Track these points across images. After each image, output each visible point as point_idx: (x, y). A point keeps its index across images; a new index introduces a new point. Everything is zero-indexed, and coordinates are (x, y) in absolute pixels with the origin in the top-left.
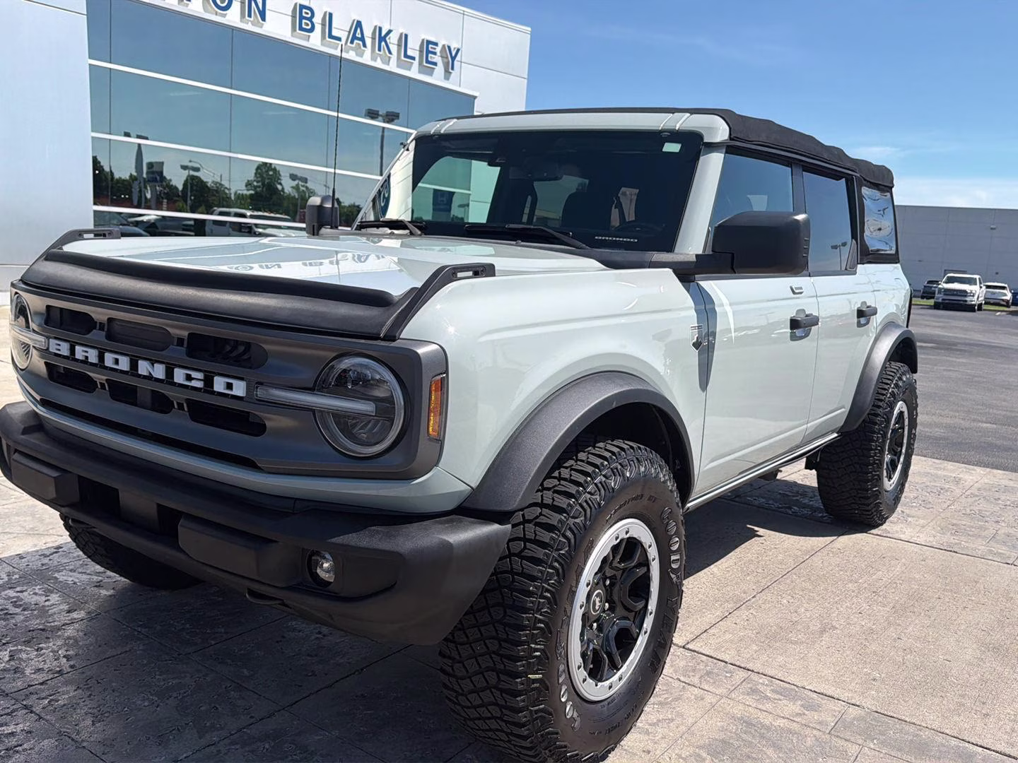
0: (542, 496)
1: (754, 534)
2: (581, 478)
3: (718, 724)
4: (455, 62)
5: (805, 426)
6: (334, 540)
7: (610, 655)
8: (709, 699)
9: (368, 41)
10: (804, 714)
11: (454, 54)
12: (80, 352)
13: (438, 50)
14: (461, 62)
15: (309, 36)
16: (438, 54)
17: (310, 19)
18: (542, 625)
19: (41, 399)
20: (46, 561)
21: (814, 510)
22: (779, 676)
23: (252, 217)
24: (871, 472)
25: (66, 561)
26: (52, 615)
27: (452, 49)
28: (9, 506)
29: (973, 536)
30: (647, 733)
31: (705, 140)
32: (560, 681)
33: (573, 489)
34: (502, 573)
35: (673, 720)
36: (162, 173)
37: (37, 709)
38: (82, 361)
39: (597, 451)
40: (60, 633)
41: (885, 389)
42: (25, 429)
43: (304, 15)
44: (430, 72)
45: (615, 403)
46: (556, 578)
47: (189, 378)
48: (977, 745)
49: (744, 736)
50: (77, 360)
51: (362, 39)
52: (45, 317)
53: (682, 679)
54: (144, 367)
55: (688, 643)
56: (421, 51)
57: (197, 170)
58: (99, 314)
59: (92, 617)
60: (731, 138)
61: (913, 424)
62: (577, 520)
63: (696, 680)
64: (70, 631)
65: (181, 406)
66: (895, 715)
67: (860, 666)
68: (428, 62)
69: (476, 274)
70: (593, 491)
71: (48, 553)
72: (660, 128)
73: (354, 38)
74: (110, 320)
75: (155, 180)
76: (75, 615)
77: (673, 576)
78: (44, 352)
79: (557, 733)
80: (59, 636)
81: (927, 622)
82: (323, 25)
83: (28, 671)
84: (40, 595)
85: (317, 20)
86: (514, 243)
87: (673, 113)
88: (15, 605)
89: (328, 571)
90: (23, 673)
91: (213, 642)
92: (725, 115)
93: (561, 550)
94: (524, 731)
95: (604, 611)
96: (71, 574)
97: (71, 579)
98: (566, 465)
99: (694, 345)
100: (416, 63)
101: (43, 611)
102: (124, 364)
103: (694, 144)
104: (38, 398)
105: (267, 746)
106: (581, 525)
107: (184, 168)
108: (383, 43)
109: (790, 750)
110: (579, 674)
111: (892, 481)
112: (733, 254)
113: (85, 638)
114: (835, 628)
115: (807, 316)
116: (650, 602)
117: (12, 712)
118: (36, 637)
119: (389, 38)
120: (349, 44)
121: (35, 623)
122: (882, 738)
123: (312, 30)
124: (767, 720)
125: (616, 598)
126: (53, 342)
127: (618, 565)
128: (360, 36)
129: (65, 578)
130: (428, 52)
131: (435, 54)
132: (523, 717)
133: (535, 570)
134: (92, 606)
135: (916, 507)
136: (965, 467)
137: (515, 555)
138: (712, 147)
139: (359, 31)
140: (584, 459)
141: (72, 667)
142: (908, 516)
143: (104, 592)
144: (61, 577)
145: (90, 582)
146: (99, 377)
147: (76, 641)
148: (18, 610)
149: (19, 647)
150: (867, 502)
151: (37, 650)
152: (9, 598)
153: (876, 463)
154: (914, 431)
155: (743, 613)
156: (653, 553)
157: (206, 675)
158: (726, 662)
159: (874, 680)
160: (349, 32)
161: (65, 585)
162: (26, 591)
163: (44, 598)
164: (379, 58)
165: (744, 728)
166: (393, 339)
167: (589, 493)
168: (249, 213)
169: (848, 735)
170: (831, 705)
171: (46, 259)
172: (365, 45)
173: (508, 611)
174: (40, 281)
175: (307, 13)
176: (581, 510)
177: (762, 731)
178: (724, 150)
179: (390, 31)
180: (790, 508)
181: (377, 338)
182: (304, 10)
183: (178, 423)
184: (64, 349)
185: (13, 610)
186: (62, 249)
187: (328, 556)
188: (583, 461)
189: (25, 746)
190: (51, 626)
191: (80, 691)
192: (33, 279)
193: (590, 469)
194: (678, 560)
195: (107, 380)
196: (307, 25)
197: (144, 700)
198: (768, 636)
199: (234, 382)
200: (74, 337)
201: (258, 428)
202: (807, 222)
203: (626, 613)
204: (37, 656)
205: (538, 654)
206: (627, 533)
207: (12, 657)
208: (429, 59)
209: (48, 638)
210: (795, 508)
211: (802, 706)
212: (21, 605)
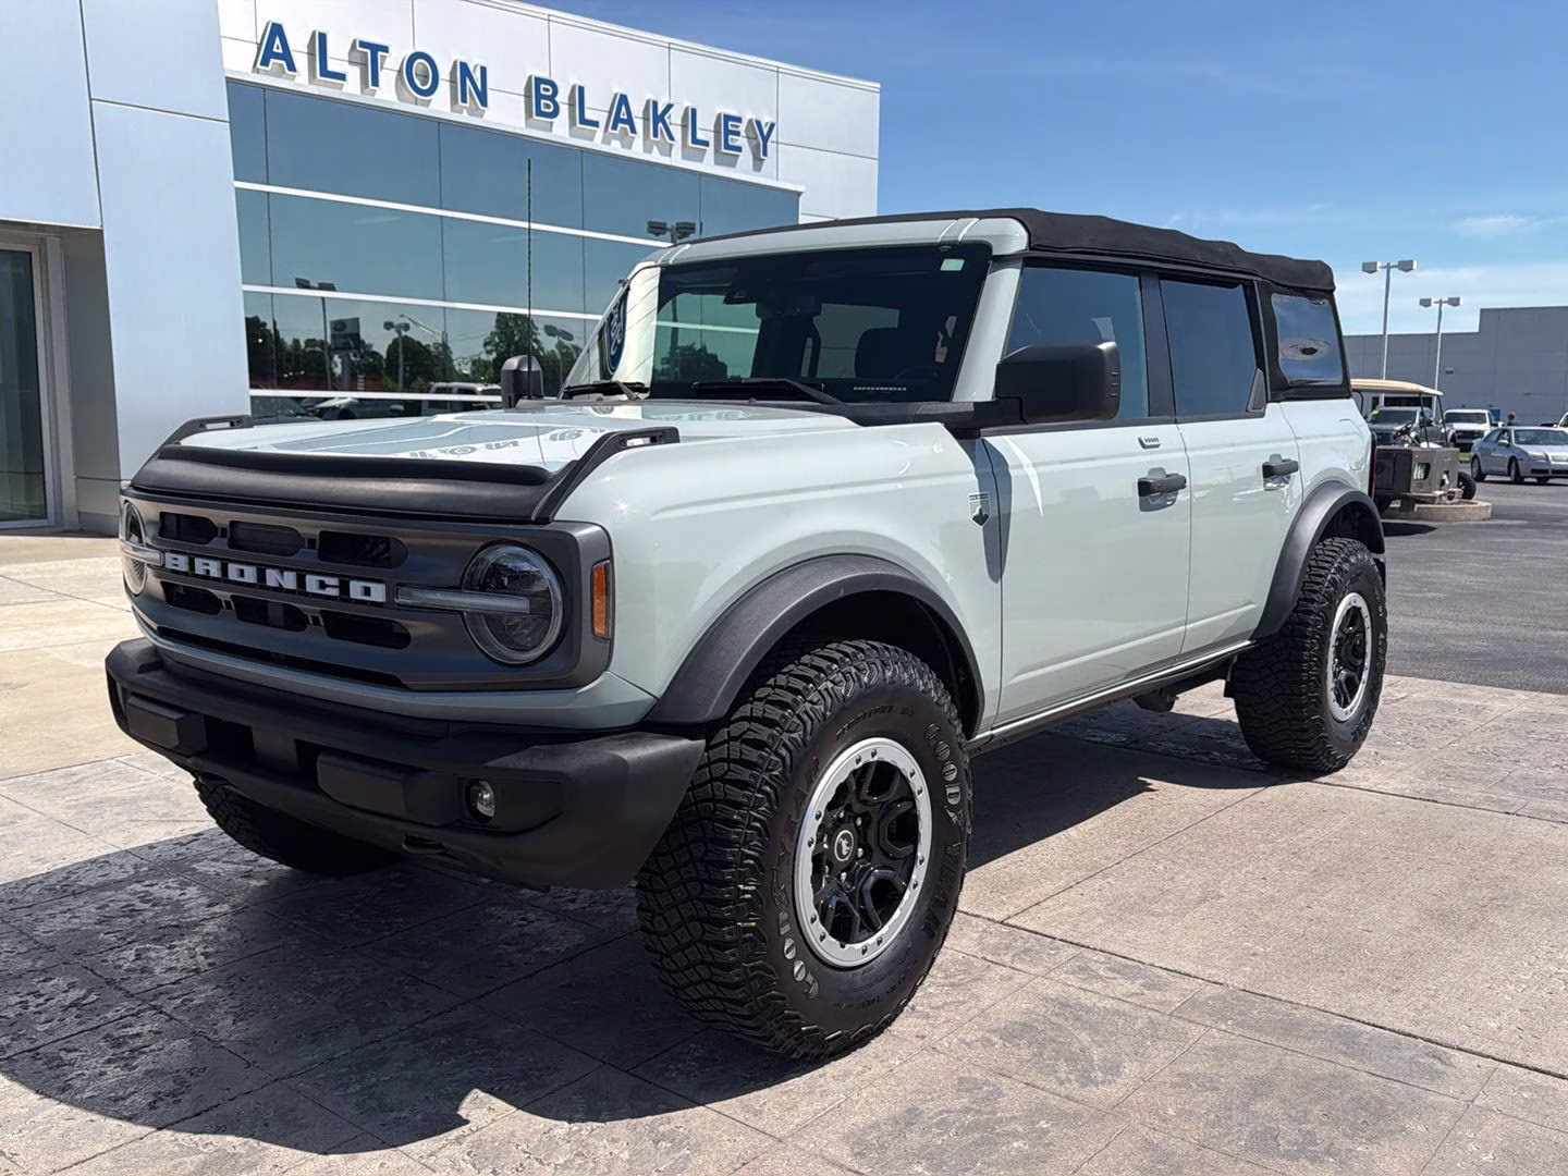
0: (752, 709)
1: (1145, 788)
2: (800, 685)
3: (1023, 1006)
4: (769, 144)
5: (1182, 628)
6: (489, 764)
7: (864, 913)
8: (1019, 978)
9: (639, 124)
10: (1143, 994)
11: (765, 131)
12: (200, 566)
13: (742, 127)
14: (777, 143)
15: (552, 123)
16: (743, 134)
17: (552, 98)
18: (752, 862)
19: (159, 628)
20: (183, 850)
21: (1241, 754)
22: (1123, 952)
23: (484, 393)
24: (1306, 694)
25: (207, 849)
26: (188, 910)
27: (763, 124)
28: (137, 790)
29: (1469, 780)
30: (927, 1017)
31: (994, 253)
32: (782, 933)
33: (788, 698)
34: (702, 801)
35: (964, 1002)
36: (358, 335)
37: (168, 1009)
38: (203, 577)
39: (825, 653)
40: (197, 929)
41: (1321, 576)
42: (141, 666)
43: (542, 92)
44: (732, 162)
45: (842, 590)
46: (767, 804)
47: (323, 585)
48: (1369, 1024)
49: (1054, 1019)
50: (197, 576)
51: (630, 121)
52: (159, 526)
53: (989, 957)
54: (272, 577)
55: (1009, 917)
56: (717, 132)
57: (407, 327)
58: (220, 517)
59: (237, 911)
60: (1030, 246)
61: (1380, 625)
62: (795, 735)
63: (1007, 959)
64: (210, 927)
65: (315, 620)
66: (1268, 994)
67: (1240, 939)
68: (727, 146)
69: (654, 441)
70: (815, 700)
71: (185, 841)
72: (939, 241)
73: (618, 120)
74: (233, 524)
75: (347, 347)
76: (217, 909)
77: (951, 815)
78: (160, 570)
79: (783, 999)
80: (196, 933)
81: (1357, 887)
82: (571, 105)
83: (157, 970)
84: (175, 888)
85: (562, 97)
86: (746, 402)
87: (957, 219)
88: (143, 900)
89: (488, 805)
90: (151, 972)
91: (388, 933)
92: (1023, 216)
93: (773, 770)
94: (738, 994)
95: (857, 859)
96: (213, 863)
97: (213, 869)
98: (785, 670)
99: (975, 518)
100: (710, 149)
101: (177, 906)
102: (250, 575)
103: (981, 258)
104: (155, 626)
105: (443, 1042)
106: (800, 741)
107: (388, 326)
108: (660, 125)
109: (1111, 1033)
110: (815, 930)
111: (1349, 708)
112: (1020, 399)
113: (229, 933)
114: (1220, 896)
115: (1168, 476)
116: (920, 847)
117: (138, 1013)
118: (166, 935)
119: (669, 117)
120: (610, 130)
121: (166, 919)
122: (1240, 1018)
123: (555, 114)
124: (1088, 1000)
125: (872, 840)
126: (169, 556)
127: (869, 798)
128: (625, 117)
129: (206, 869)
130: (728, 132)
131: (738, 134)
132: (734, 976)
133: (738, 795)
134: (238, 899)
135: (1399, 746)
136: (1500, 693)
137: (717, 779)
138: (1004, 261)
139: (624, 109)
140: (807, 662)
141: (210, 964)
142: (1384, 758)
143: (253, 883)
144: (200, 867)
145: (237, 872)
146: (223, 595)
147: (217, 937)
148: (147, 906)
149: (148, 946)
150: (1305, 736)
151: (169, 948)
152: (135, 893)
153: (1312, 681)
154: (1382, 636)
155: (1098, 882)
156: (918, 782)
157: (375, 970)
158: (1055, 938)
159: (1254, 955)
160: (610, 112)
161: (205, 876)
162: (157, 884)
163: (178, 892)
164: (655, 147)
165: (1056, 1010)
166: (546, 521)
167: (811, 702)
168: (480, 388)
169: (1195, 1016)
170: (1185, 984)
171: (160, 458)
172: (633, 130)
173: (709, 845)
174: (151, 483)
175: (547, 90)
176: (798, 722)
177: (1080, 1013)
178: (1020, 264)
179: (669, 107)
180: (1208, 754)
181: (525, 521)
182: (542, 86)
183: (315, 643)
184: (182, 563)
185: (140, 906)
186: (178, 443)
187: (488, 787)
188: (806, 665)
189: (153, 1047)
190: (187, 923)
191: (219, 989)
192: (143, 483)
193: (812, 673)
194: (957, 793)
195: (232, 596)
196: (548, 106)
197: (296, 997)
198: (1123, 907)
199: (371, 585)
200: (195, 547)
201: (403, 640)
202: (1114, 352)
203: (888, 862)
204: (168, 954)
205: (749, 896)
206: (873, 755)
207: (138, 957)
208: (730, 143)
209: (183, 935)
210: (1216, 753)
211: (1143, 985)
212: (150, 901)
